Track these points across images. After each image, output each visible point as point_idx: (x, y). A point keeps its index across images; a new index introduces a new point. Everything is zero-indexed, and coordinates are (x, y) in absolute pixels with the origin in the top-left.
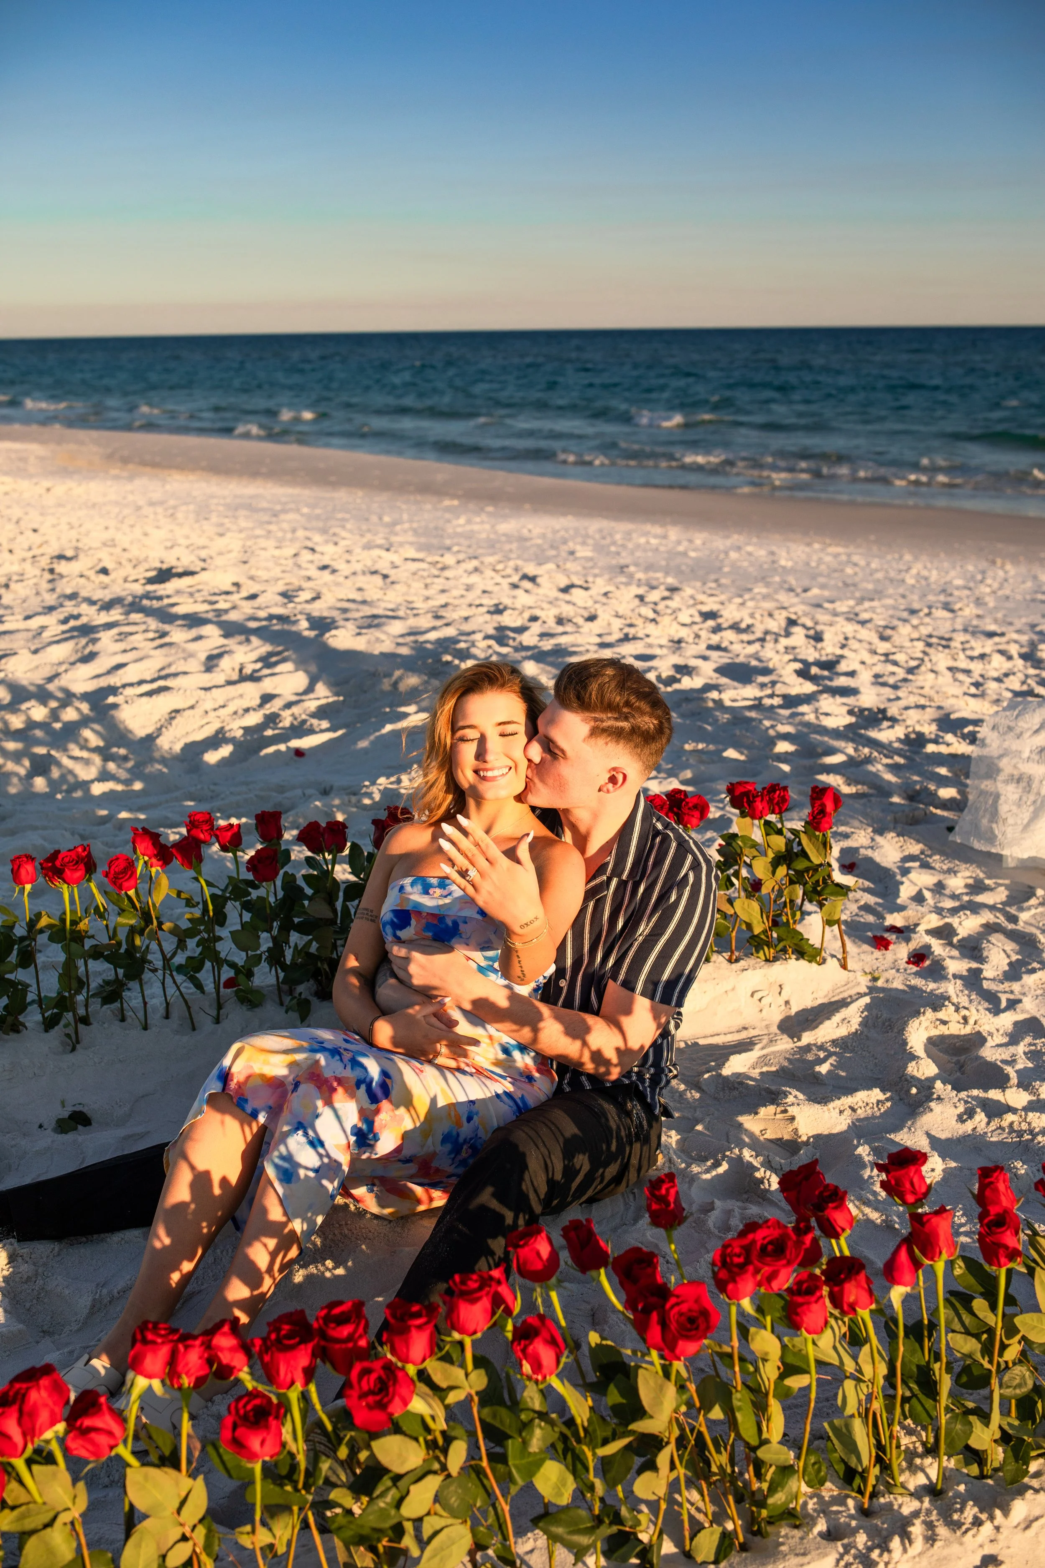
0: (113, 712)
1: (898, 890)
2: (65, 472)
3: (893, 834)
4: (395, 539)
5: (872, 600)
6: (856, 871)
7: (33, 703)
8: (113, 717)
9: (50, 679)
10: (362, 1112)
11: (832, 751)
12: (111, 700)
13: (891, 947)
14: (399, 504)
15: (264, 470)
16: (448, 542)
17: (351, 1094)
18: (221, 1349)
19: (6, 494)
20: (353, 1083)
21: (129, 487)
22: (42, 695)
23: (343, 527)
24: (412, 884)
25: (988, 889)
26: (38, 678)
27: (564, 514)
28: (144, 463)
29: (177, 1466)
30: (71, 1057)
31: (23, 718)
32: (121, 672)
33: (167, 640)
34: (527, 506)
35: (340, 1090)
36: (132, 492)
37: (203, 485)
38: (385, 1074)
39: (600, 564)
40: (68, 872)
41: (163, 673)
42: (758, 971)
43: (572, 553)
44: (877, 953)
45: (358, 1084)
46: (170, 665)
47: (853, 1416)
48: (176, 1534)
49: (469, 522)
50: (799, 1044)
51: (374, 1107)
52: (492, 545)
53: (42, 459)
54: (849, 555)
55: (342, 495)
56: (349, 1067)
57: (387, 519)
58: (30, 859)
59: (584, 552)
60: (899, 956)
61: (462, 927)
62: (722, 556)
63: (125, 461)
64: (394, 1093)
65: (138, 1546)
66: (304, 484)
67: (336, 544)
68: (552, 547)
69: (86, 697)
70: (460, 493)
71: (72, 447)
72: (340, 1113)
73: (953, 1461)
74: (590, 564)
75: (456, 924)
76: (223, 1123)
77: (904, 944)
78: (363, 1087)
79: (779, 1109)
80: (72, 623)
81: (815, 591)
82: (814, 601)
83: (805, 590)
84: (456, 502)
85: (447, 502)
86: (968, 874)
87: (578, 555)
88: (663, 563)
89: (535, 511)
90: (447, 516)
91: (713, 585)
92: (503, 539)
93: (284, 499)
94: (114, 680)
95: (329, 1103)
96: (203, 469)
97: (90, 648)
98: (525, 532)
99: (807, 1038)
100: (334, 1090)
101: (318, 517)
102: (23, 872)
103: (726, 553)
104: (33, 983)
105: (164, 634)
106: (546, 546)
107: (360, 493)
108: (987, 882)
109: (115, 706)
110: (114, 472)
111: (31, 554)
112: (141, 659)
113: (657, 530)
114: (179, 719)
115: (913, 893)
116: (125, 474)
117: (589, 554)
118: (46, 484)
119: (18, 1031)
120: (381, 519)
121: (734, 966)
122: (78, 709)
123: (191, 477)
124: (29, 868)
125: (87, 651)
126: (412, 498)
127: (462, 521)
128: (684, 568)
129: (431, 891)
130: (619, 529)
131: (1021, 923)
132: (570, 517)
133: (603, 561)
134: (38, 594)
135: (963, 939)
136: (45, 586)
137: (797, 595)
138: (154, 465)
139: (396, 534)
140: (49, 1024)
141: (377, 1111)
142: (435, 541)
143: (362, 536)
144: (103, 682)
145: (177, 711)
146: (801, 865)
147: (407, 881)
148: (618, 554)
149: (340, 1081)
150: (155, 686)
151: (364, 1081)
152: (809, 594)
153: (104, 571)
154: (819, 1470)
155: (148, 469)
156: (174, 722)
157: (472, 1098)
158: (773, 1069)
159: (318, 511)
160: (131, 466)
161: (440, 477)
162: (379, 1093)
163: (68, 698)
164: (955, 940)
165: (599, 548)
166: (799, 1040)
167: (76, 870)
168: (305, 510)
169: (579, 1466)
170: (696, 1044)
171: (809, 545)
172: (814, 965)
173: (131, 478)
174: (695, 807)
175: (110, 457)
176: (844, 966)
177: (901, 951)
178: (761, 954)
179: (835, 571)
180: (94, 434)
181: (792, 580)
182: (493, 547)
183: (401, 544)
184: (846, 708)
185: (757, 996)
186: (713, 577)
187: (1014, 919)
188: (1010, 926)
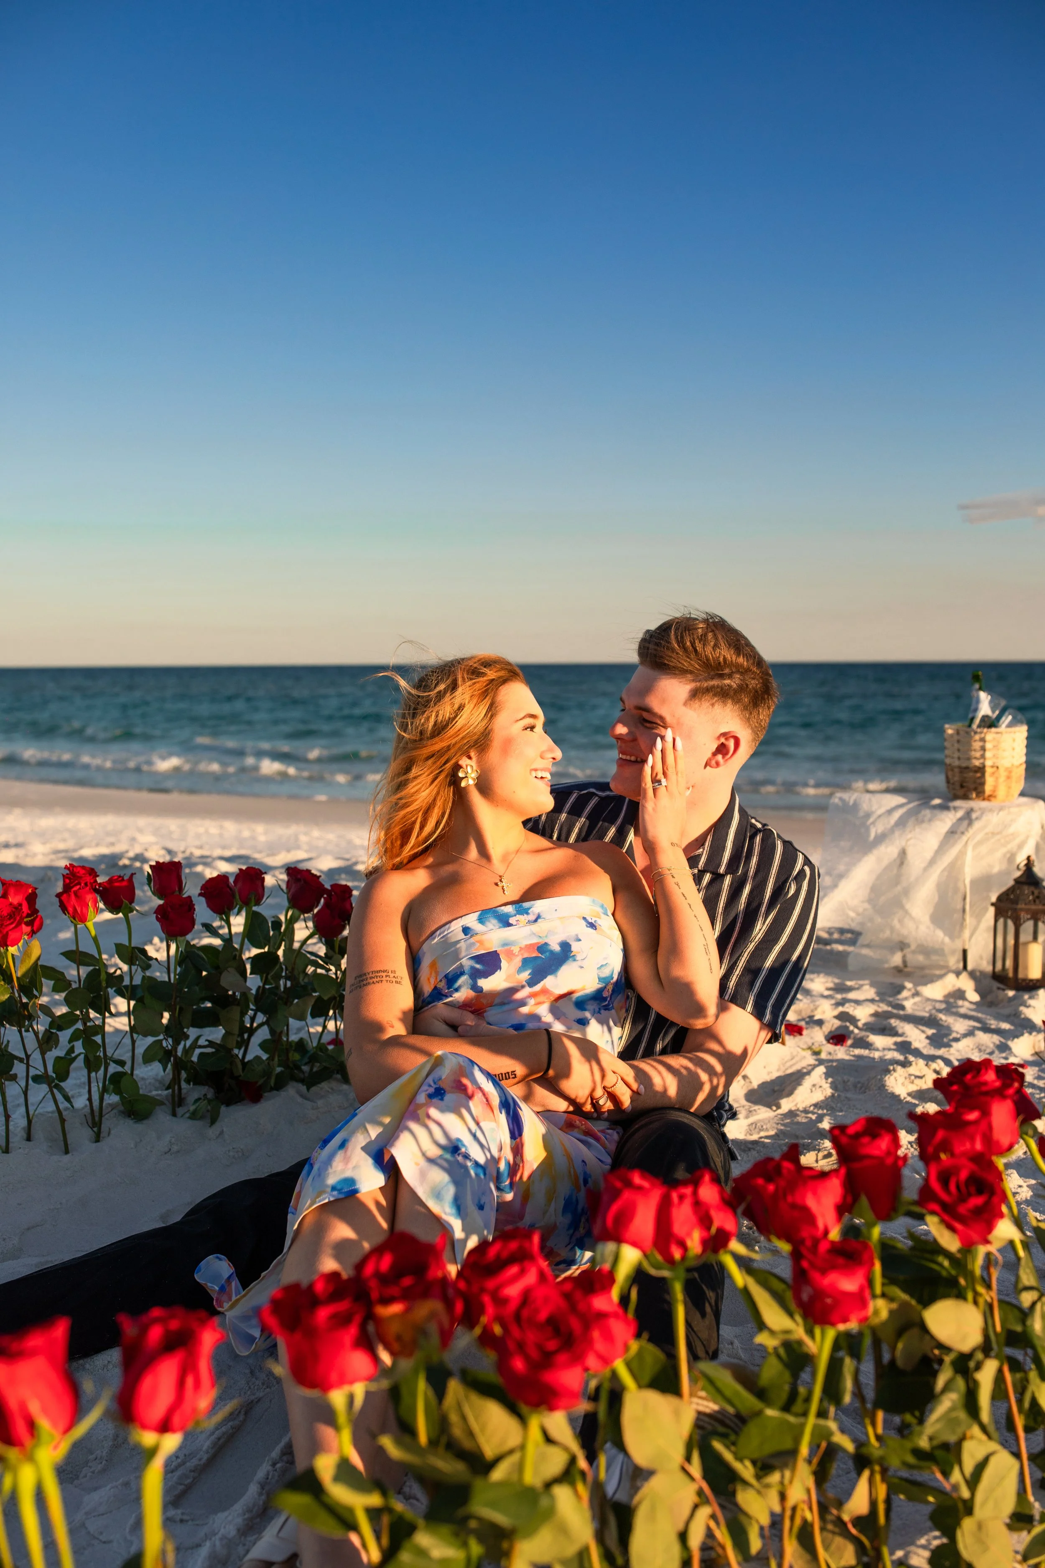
13: (805, 1032)
24: (481, 920)
50: (780, 1111)
60: (820, 1037)
61: (575, 947)
75: (566, 947)
77: (816, 1030)
79: (821, 1155)
99: (787, 1105)
129: (512, 920)
147: (471, 920)
166: (779, 1107)
177: (817, 1036)
188: (901, 1012)
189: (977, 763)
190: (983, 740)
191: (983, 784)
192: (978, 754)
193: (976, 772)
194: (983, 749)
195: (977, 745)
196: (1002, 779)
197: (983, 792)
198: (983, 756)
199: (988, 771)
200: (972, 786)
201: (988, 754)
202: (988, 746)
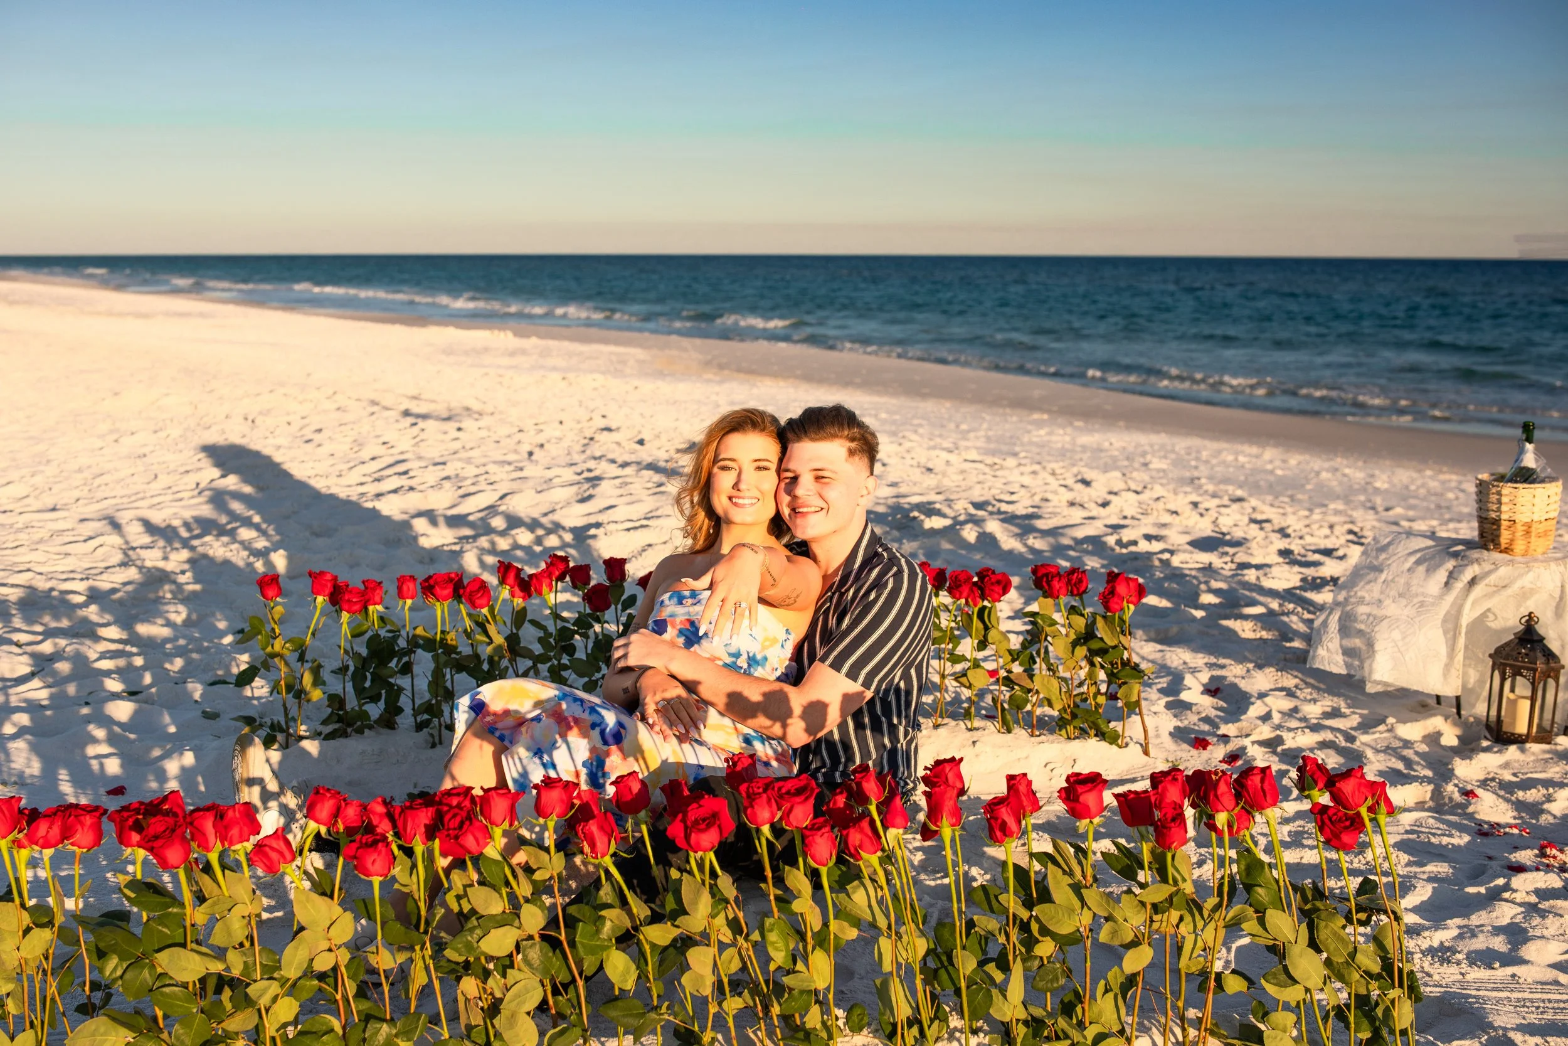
0: (590, 542)
1: (1247, 709)
2: (660, 374)
3: (1272, 669)
4: (963, 443)
5: (1459, 521)
6: (1219, 695)
7: (523, 529)
8: (589, 546)
9: (546, 514)
10: (593, 750)
11: (1253, 603)
12: (593, 531)
13: (1209, 748)
14: (984, 415)
15: (858, 380)
16: (1017, 449)
17: (584, 735)
18: (374, 813)
19: (595, 389)
20: (589, 724)
21: (717, 388)
22: (533, 525)
23: (916, 432)
25: (1343, 716)
26: (536, 513)
27: (1158, 432)
28: (739, 370)
29: (331, 897)
30: (431, 752)
31: (510, 541)
32: (610, 511)
33: (662, 489)
34: (1121, 423)
35: (575, 730)
36: (717, 394)
37: (791, 390)
38: (620, 724)
39: (1170, 475)
40: (438, 590)
41: (650, 515)
42: (1055, 745)
43: (1146, 465)
44: (1194, 752)
45: (593, 726)
46: (657, 509)
47: (891, 973)
48: (325, 945)
49: (1050, 434)
51: (605, 748)
52: (1063, 454)
53: (641, 362)
54: (1460, 482)
55: (929, 406)
56: (587, 712)
57: (964, 427)
58: (413, 578)
59: (1157, 464)
60: (1215, 755)
62: (1313, 475)
63: (721, 367)
64: (626, 743)
65: (296, 948)
66: (895, 394)
67: (900, 444)
68: (1128, 459)
69: (573, 530)
70: (1055, 408)
71: (674, 352)
72: (572, 745)
73: (987, 1038)
74: (1161, 474)
76: (481, 747)
77: (1222, 746)
78: (598, 730)
80: (586, 475)
81: (1399, 510)
82: (1392, 520)
83: (1387, 509)
84: (1045, 416)
85: (1036, 416)
86: (1330, 703)
87: (1151, 466)
88: (1242, 478)
89: (1128, 428)
90: (1030, 427)
91: (1286, 499)
92: (1079, 449)
93: (866, 406)
94: (600, 518)
95: (564, 736)
96: (796, 377)
97: (591, 491)
98: (1106, 444)
100: (570, 728)
101: (894, 422)
102: (405, 588)
103: (1318, 473)
104: (409, 688)
105: (660, 485)
106: (1121, 457)
107: (948, 404)
108: (1343, 710)
109: (594, 537)
110: (710, 376)
111: (580, 426)
112: (633, 503)
113: (1254, 450)
114: (650, 551)
115: (1262, 714)
116: (718, 378)
117: (1164, 466)
118: (636, 383)
119: (394, 729)
120: (957, 426)
121: (1033, 739)
122: (560, 537)
123: (782, 383)
124: (411, 585)
125: (586, 495)
126: (1001, 411)
127: (1042, 432)
128: (1262, 483)
130: (1207, 447)
131: (1358, 743)
132: (1163, 435)
133: (1175, 473)
134: (569, 454)
135: (1289, 749)
136: (578, 448)
137: (1377, 513)
138: (751, 372)
139: (968, 440)
140: (419, 727)
141: (608, 754)
142: (1005, 448)
143: (931, 439)
144: (592, 520)
145: (650, 545)
146: (1095, 645)
148: (1196, 468)
149: (577, 721)
150: (637, 524)
151: (598, 725)
152: (1391, 513)
153: (641, 442)
154: (862, 1019)
155: (742, 376)
156: (644, 554)
157: (702, 763)
158: (1040, 822)
159: (897, 417)
160: (726, 372)
161: (1037, 393)
162: (610, 740)
163: (557, 527)
164: (1279, 749)
165: (1178, 463)
167: (445, 588)
168: (883, 416)
169: (642, 961)
170: (978, 798)
171: (1420, 471)
172: (1114, 747)
173: (721, 382)
174: (998, 582)
175: (707, 364)
176: (1146, 752)
177: (1217, 752)
178: (1063, 732)
179: (1436, 494)
180: (698, 342)
181: (1378, 501)
182: (1064, 455)
183: (967, 448)
184: (1300, 576)
185: (1050, 767)
186: (1290, 492)
187: (1351, 739)
188: (1344, 745)
189: (1493, 515)
190: (1499, 493)
191: (1499, 536)
192: (1494, 507)
193: (1493, 524)
194: (1499, 502)
195: (1494, 498)
196: (1519, 534)
197: (1499, 544)
198: (1499, 510)
199: (1504, 524)
200: (1490, 537)
201: (1504, 508)
202: (1504, 499)
